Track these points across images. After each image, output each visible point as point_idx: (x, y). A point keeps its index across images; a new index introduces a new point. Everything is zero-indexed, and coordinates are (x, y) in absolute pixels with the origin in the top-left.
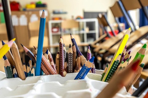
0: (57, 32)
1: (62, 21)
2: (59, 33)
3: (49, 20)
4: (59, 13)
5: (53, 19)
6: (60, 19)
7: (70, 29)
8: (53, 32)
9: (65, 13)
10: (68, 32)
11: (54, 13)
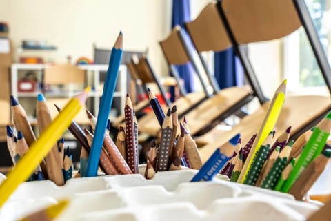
0: (32, 90)
1: (47, 67)
2: (36, 93)
3: (13, 62)
4: (37, 48)
5: (23, 60)
6: (39, 61)
7: (61, 86)
8: (20, 90)
9: (53, 48)
10: (56, 91)
11: (25, 46)
